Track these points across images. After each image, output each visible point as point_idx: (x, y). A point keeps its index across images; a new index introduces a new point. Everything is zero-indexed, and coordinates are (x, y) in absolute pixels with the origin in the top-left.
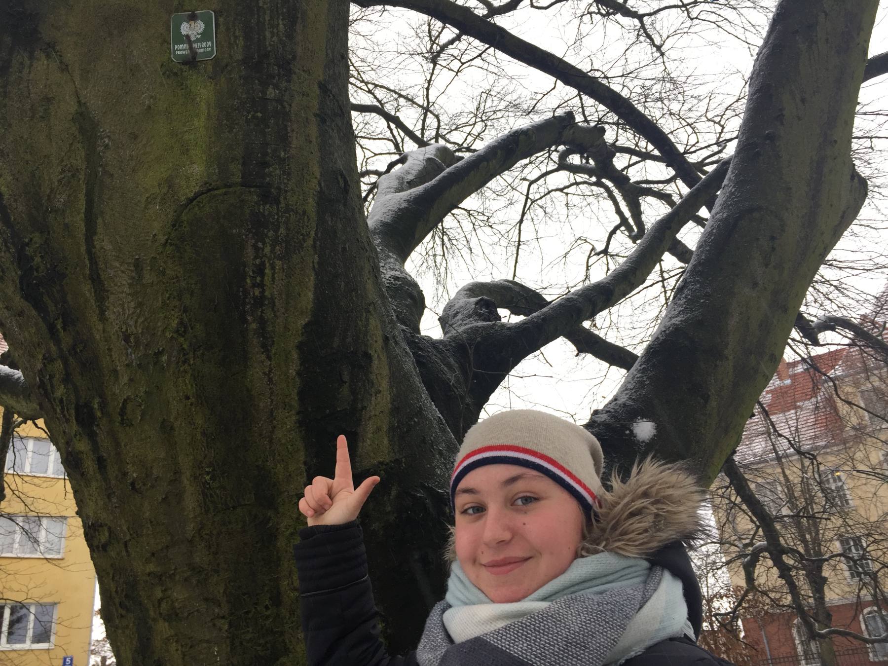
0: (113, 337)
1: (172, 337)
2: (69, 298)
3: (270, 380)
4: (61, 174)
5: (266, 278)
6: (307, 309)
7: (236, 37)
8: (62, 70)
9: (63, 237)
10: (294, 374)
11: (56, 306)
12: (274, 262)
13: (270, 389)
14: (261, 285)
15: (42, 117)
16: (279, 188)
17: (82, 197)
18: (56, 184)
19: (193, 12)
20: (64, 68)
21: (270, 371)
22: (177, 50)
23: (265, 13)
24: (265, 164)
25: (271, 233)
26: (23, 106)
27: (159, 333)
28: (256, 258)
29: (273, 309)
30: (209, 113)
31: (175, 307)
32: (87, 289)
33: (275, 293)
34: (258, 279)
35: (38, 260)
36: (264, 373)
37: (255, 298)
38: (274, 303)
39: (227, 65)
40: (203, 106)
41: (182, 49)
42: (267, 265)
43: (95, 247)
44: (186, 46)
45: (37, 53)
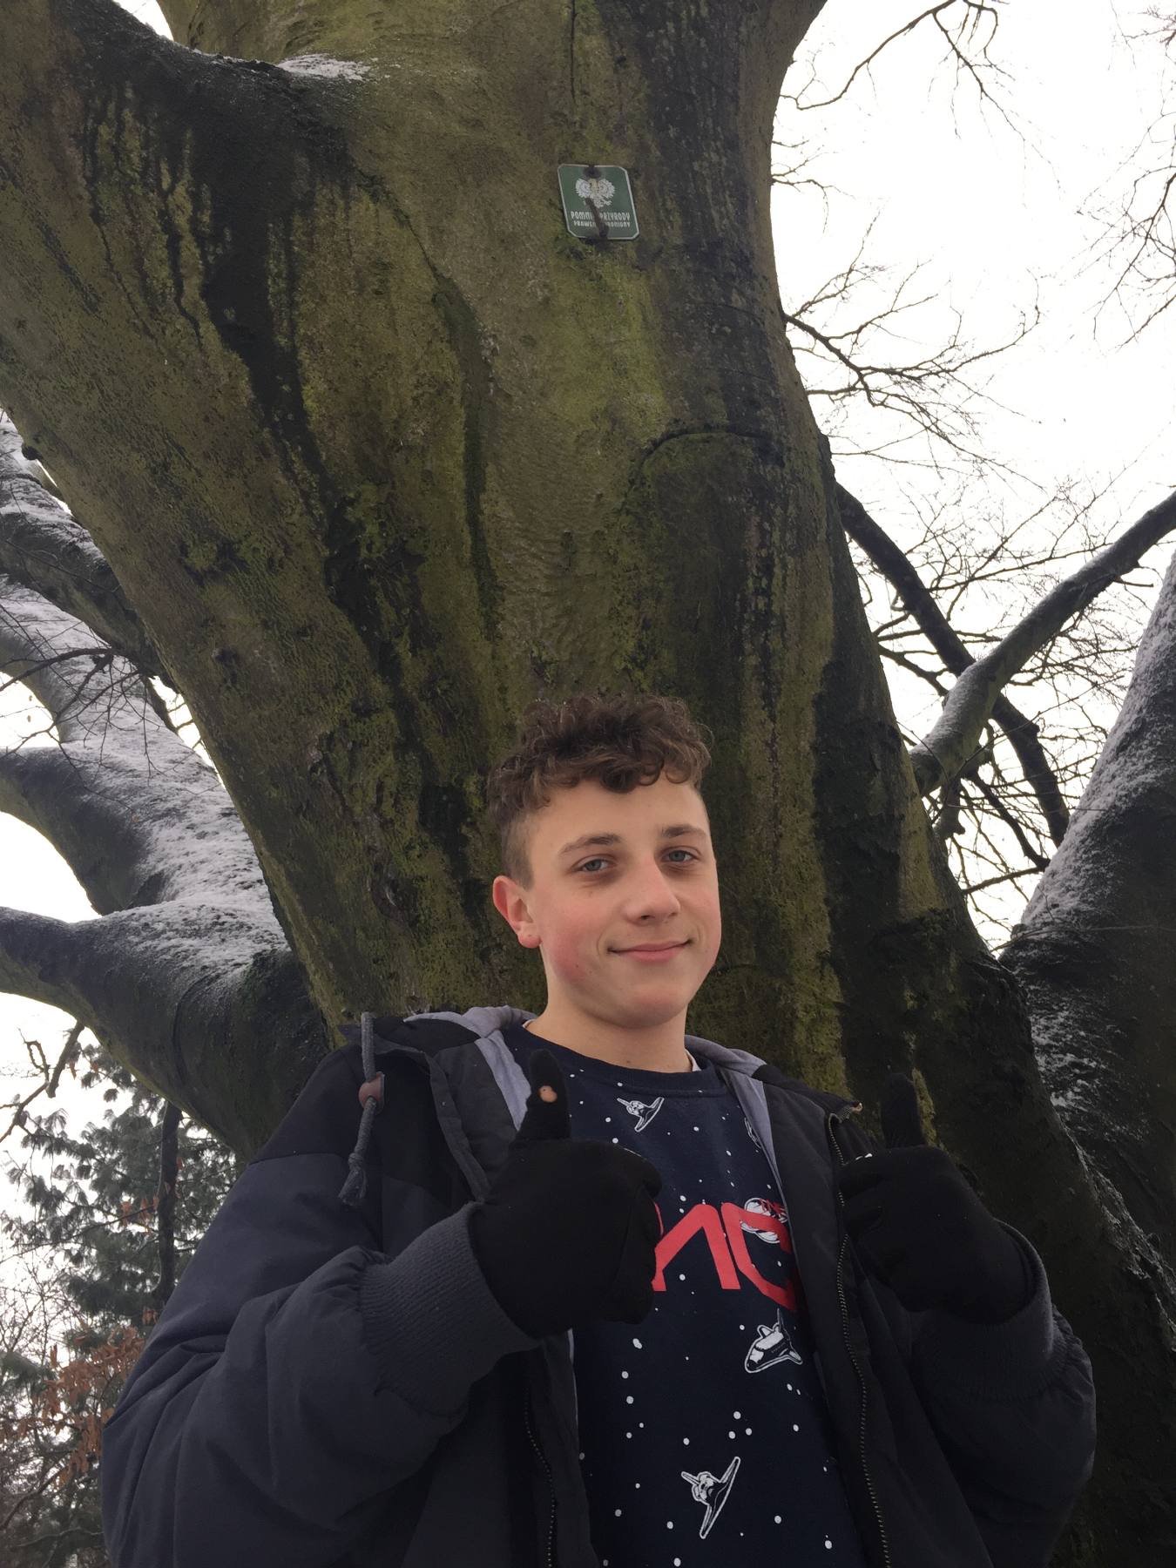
0: (511, 667)
1: (626, 669)
2: (425, 599)
3: (774, 755)
4: (416, 387)
5: (775, 581)
6: (826, 641)
7: (668, 212)
8: (401, 224)
9: (423, 493)
10: (808, 748)
11: (398, 613)
12: (784, 558)
13: (774, 769)
14: (767, 593)
15: (377, 292)
16: (779, 442)
17: (458, 426)
18: (410, 402)
19: (592, 166)
20: (402, 219)
21: (774, 740)
22: (575, 219)
23: (705, 183)
24: (754, 404)
25: (778, 511)
26: (342, 270)
27: (601, 662)
28: (762, 546)
29: (782, 636)
30: (644, 320)
31: (630, 618)
32: (464, 585)
33: (787, 608)
34: (764, 582)
35: (372, 529)
36: (767, 744)
37: (756, 612)
38: (784, 624)
39: (660, 251)
40: (632, 308)
41: (581, 219)
42: (777, 560)
43: (482, 513)
44: (588, 215)
45: (353, 189)
